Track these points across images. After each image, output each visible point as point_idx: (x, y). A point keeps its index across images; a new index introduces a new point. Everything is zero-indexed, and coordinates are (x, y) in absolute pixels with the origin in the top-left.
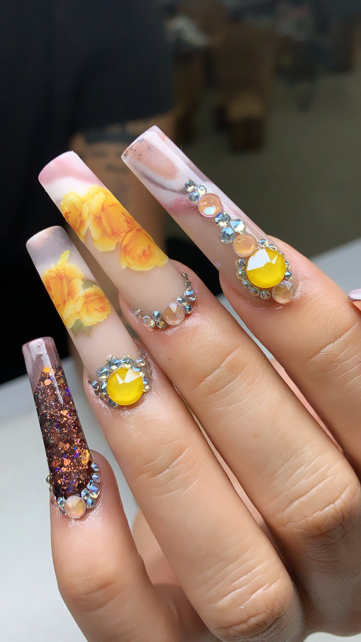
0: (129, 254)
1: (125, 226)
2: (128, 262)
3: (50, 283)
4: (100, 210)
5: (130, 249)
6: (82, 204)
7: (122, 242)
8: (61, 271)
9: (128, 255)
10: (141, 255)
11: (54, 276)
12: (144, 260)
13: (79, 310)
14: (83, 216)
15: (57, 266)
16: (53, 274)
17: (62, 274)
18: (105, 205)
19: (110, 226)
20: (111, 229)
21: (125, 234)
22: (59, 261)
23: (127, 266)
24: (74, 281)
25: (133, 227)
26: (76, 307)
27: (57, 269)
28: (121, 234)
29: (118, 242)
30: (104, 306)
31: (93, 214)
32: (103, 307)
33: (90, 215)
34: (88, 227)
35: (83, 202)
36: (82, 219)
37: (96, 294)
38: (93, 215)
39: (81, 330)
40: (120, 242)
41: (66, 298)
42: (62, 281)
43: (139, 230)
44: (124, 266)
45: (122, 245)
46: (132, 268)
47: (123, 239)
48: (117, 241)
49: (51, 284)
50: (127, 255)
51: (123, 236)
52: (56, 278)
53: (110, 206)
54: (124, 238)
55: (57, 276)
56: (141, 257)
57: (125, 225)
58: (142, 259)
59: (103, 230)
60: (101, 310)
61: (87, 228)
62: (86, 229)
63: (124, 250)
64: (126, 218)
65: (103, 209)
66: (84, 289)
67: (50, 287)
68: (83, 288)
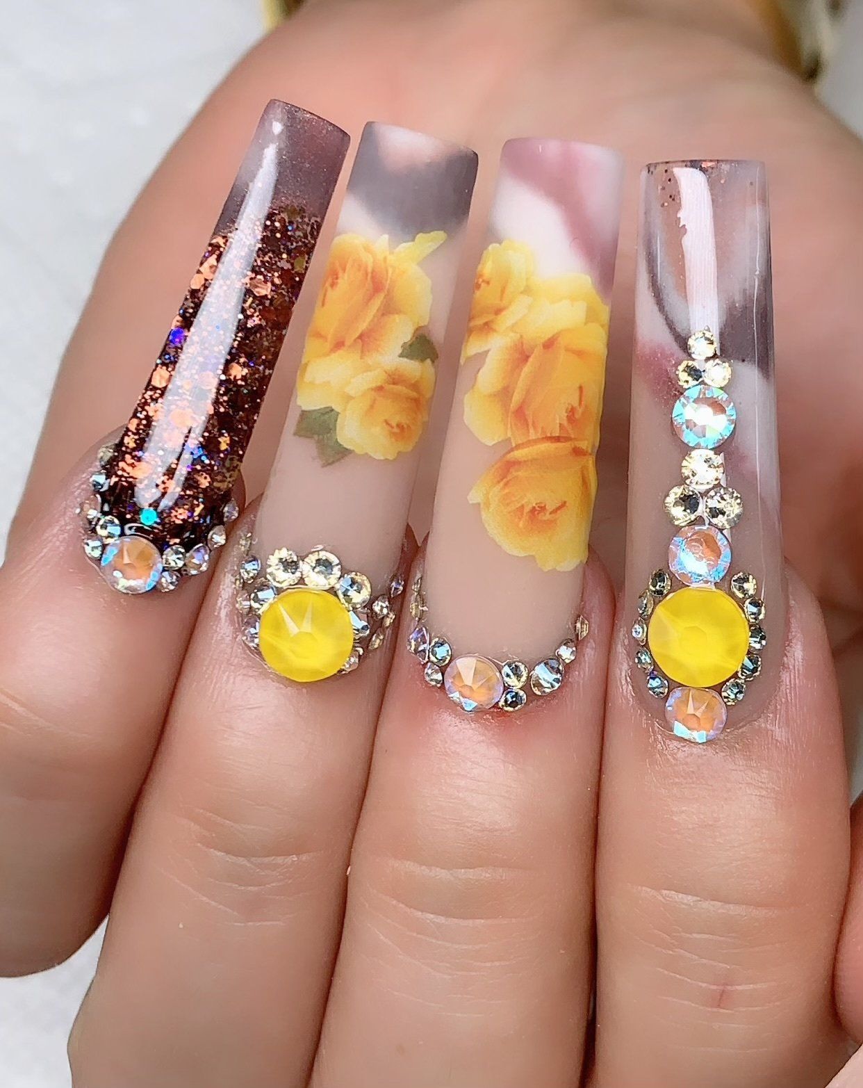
0: (506, 484)
1: (556, 419)
2: (488, 498)
3: (344, 270)
4: (543, 341)
5: (517, 477)
6: (522, 293)
7: (518, 447)
8: (390, 271)
9: (502, 484)
10: (527, 509)
11: (367, 267)
12: (521, 525)
13: (352, 393)
14: (501, 318)
15: (392, 253)
16: (368, 260)
17: (387, 280)
18: (562, 342)
19: (528, 392)
20: (524, 402)
21: (539, 436)
22: (404, 245)
23: (479, 504)
24: (397, 317)
25: (573, 436)
26: (352, 380)
27: (385, 259)
28: (532, 431)
29: (509, 440)
30: (408, 426)
31: (521, 336)
32: (405, 426)
33: (513, 331)
34: (487, 352)
35: (527, 291)
36: (492, 321)
37: (415, 386)
38: (518, 336)
39: (321, 437)
40: (514, 445)
41: (348, 342)
42: (374, 295)
43: (577, 452)
44: (475, 496)
45: (512, 453)
46: (484, 515)
47: (523, 444)
48: (509, 434)
49: (346, 275)
50: (499, 482)
51: (530, 438)
52: (367, 274)
53: (567, 350)
54: (530, 443)
55: (373, 271)
56: (522, 514)
57: (560, 416)
58: (520, 519)
59: (508, 387)
60: (396, 430)
61: (486, 349)
62: (480, 351)
63: (507, 469)
64: (576, 404)
65: (549, 344)
66: (401, 356)
67: (337, 278)
68: (403, 351)
